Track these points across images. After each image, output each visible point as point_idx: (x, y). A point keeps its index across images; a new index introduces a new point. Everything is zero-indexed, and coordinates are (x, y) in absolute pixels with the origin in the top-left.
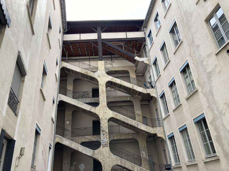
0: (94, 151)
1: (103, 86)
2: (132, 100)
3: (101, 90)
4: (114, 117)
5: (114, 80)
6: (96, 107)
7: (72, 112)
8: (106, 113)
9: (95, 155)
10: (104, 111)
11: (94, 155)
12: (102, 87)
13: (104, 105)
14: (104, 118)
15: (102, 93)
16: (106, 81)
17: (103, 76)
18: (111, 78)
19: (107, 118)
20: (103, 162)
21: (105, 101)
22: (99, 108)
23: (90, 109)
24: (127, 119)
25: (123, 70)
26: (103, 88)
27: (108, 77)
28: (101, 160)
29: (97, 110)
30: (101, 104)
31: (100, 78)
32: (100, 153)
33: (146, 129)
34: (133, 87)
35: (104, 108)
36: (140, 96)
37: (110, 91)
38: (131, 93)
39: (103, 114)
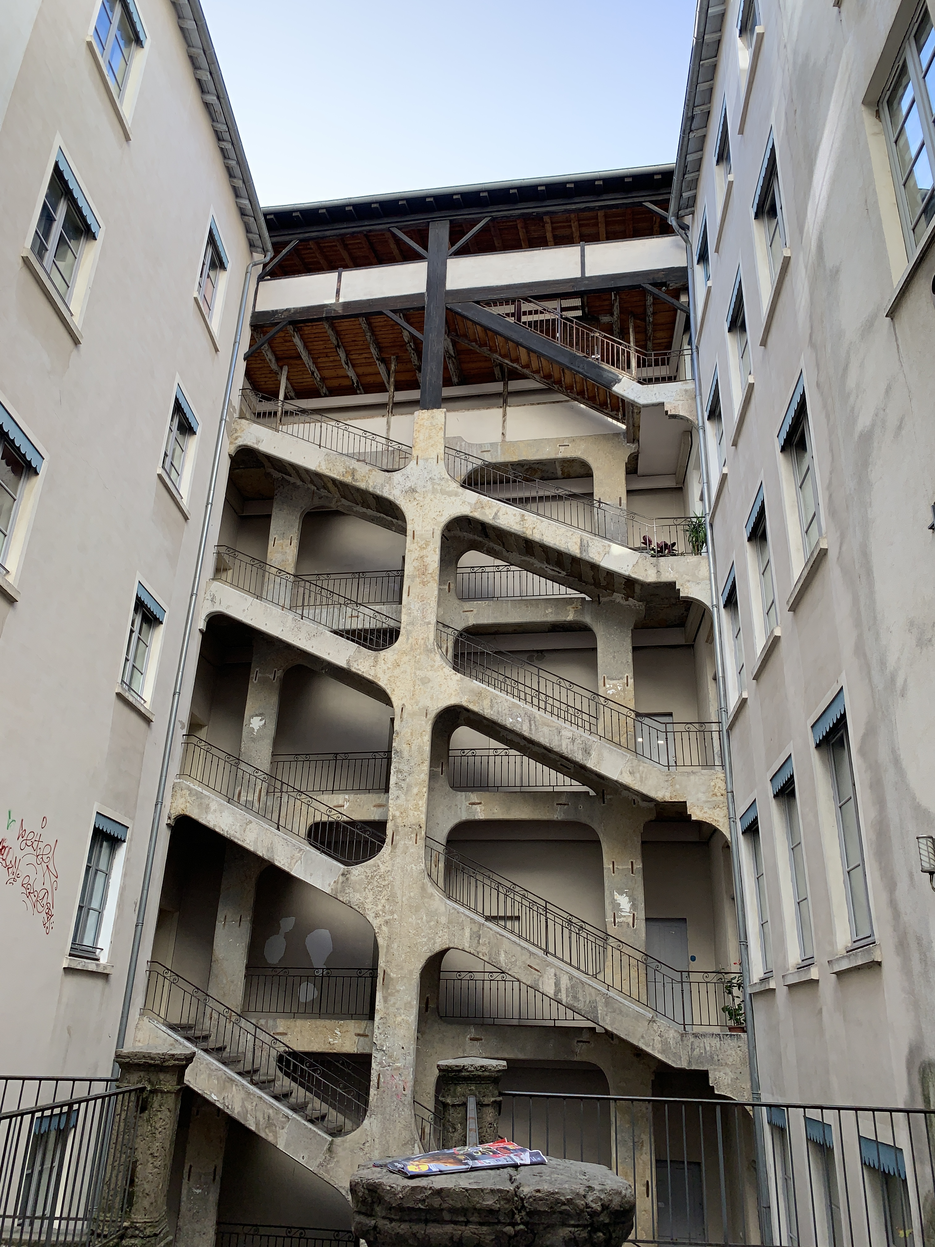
0: (349, 872)
1: (428, 544)
3: (416, 564)
4: (465, 704)
5: (487, 511)
6: (382, 653)
7: (279, 673)
8: (425, 681)
9: (351, 890)
10: (418, 672)
11: (343, 890)
12: (422, 548)
13: (421, 642)
14: (416, 708)
15: (418, 580)
16: (444, 519)
17: (434, 491)
18: (473, 501)
19: (430, 710)
20: (384, 928)
21: (429, 623)
22: (396, 657)
23: (348, 662)
24: (531, 719)
25: (560, 456)
26: (424, 552)
27: (456, 495)
28: (377, 916)
29: (382, 665)
30: (409, 633)
31: (415, 503)
32: (375, 884)
33: (631, 773)
34: (583, 547)
35: (418, 657)
36: (633, 597)
37: (480, 570)
38: (586, 583)
39: (412, 689)
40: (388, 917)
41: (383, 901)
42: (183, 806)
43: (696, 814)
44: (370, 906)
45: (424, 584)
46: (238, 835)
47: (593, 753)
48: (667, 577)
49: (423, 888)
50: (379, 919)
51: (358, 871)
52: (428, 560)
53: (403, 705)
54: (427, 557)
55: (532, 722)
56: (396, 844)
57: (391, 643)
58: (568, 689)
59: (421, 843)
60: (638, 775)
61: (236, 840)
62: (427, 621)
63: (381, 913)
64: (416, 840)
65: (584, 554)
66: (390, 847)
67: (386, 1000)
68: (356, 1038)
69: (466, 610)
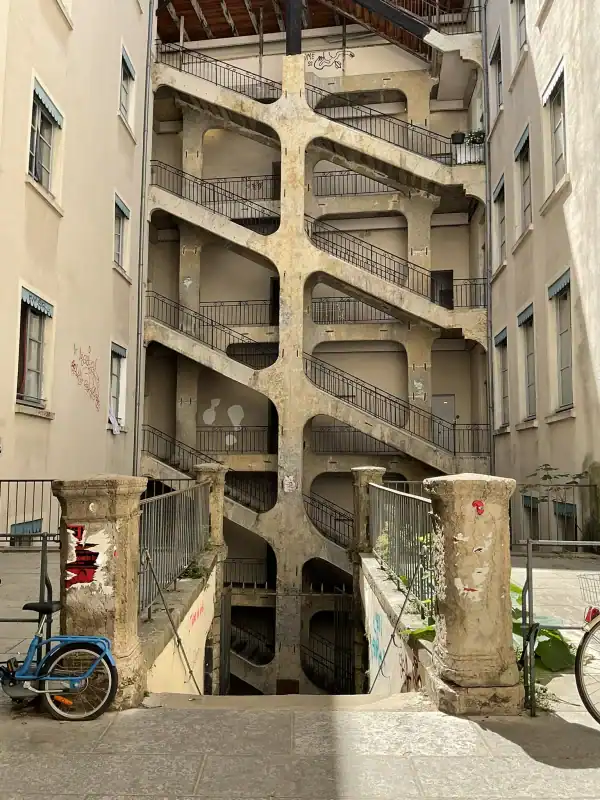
0: (258, 373)
1: (296, 158)
2: (402, 209)
3: (288, 173)
4: (324, 270)
5: (336, 133)
6: (269, 237)
7: (199, 249)
8: (298, 255)
10: (293, 250)
11: (255, 384)
12: (292, 161)
13: (294, 229)
14: (293, 274)
15: (290, 185)
16: (306, 140)
17: (299, 118)
19: (302, 275)
20: (281, 404)
22: (278, 239)
23: (247, 243)
24: (367, 279)
25: (384, 87)
26: (293, 165)
29: (270, 246)
30: (286, 222)
31: (286, 127)
32: (274, 380)
33: (429, 312)
34: (403, 159)
35: (293, 239)
36: (433, 194)
37: (329, 175)
38: (401, 184)
39: (290, 261)
40: (282, 398)
41: (279, 389)
42: (152, 336)
43: (467, 335)
44: (272, 393)
45: (295, 187)
46: (189, 353)
47: (406, 301)
48: (457, 181)
49: (303, 383)
50: (277, 400)
51: (264, 373)
52: (298, 170)
53: (285, 271)
54: (296, 168)
55: (368, 282)
56: (285, 357)
57: (275, 230)
58: (390, 259)
59: (300, 356)
60: (433, 313)
62: (298, 214)
63: (278, 396)
64: (297, 354)
65: (403, 165)
66: (282, 359)
67: (284, 443)
68: (264, 464)
69: (320, 204)
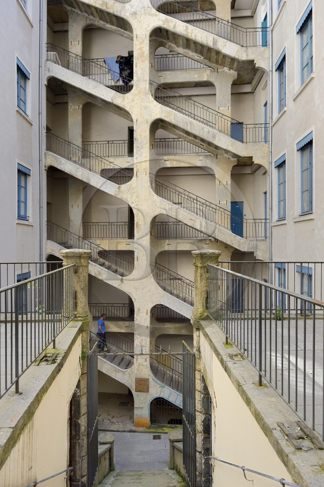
0: (120, 187)
1: (143, 41)
3: (139, 51)
4: (163, 118)
5: (170, 24)
6: (127, 95)
7: (81, 106)
8: (146, 108)
9: (122, 194)
10: (142, 104)
12: (141, 44)
13: (143, 89)
14: (142, 120)
16: (151, 28)
17: (145, 14)
18: (164, 19)
19: (149, 121)
21: (146, 81)
22: (132, 97)
23: (112, 99)
24: (191, 124)
26: (142, 46)
27: (156, 16)
29: (127, 101)
30: (137, 85)
31: (136, 20)
32: (131, 191)
33: (231, 146)
34: (215, 42)
35: (142, 97)
36: (232, 69)
37: (165, 57)
38: (212, 62)
39: (140, 111)
40: (137, 203)
41: (135, 198)
42: (50, 162)
43: (256, 161)
44: (130, 200)
45: (143, 61)
46: (74, 173)
47: (217, 138)
48: (251, 58)
49: (150, 193)
50: (133, 204)
51: (124, 187)
52: (144, 49)
53: (137, 118)
54: (144, 48)
55: (192, 125)
56: (138, 176)
57: (130, 90)
58: (207, 110)
59: (148, 175)
60: (234, 147)
61: (74, 175)
62: (145, 79)
63: (134, 202)
64: (146, 174)
65: (215, 46)
66: (136, 177)
67: (138, 232)
68: (126, 245)
69: (159, 76)
